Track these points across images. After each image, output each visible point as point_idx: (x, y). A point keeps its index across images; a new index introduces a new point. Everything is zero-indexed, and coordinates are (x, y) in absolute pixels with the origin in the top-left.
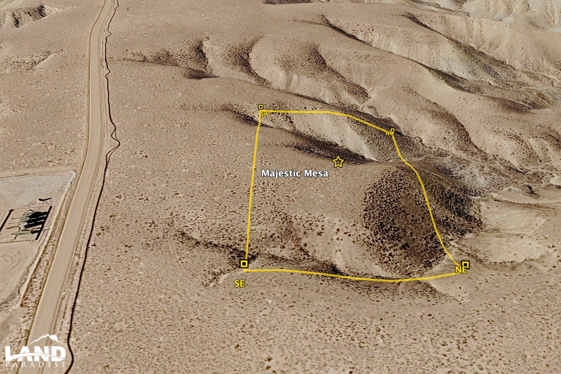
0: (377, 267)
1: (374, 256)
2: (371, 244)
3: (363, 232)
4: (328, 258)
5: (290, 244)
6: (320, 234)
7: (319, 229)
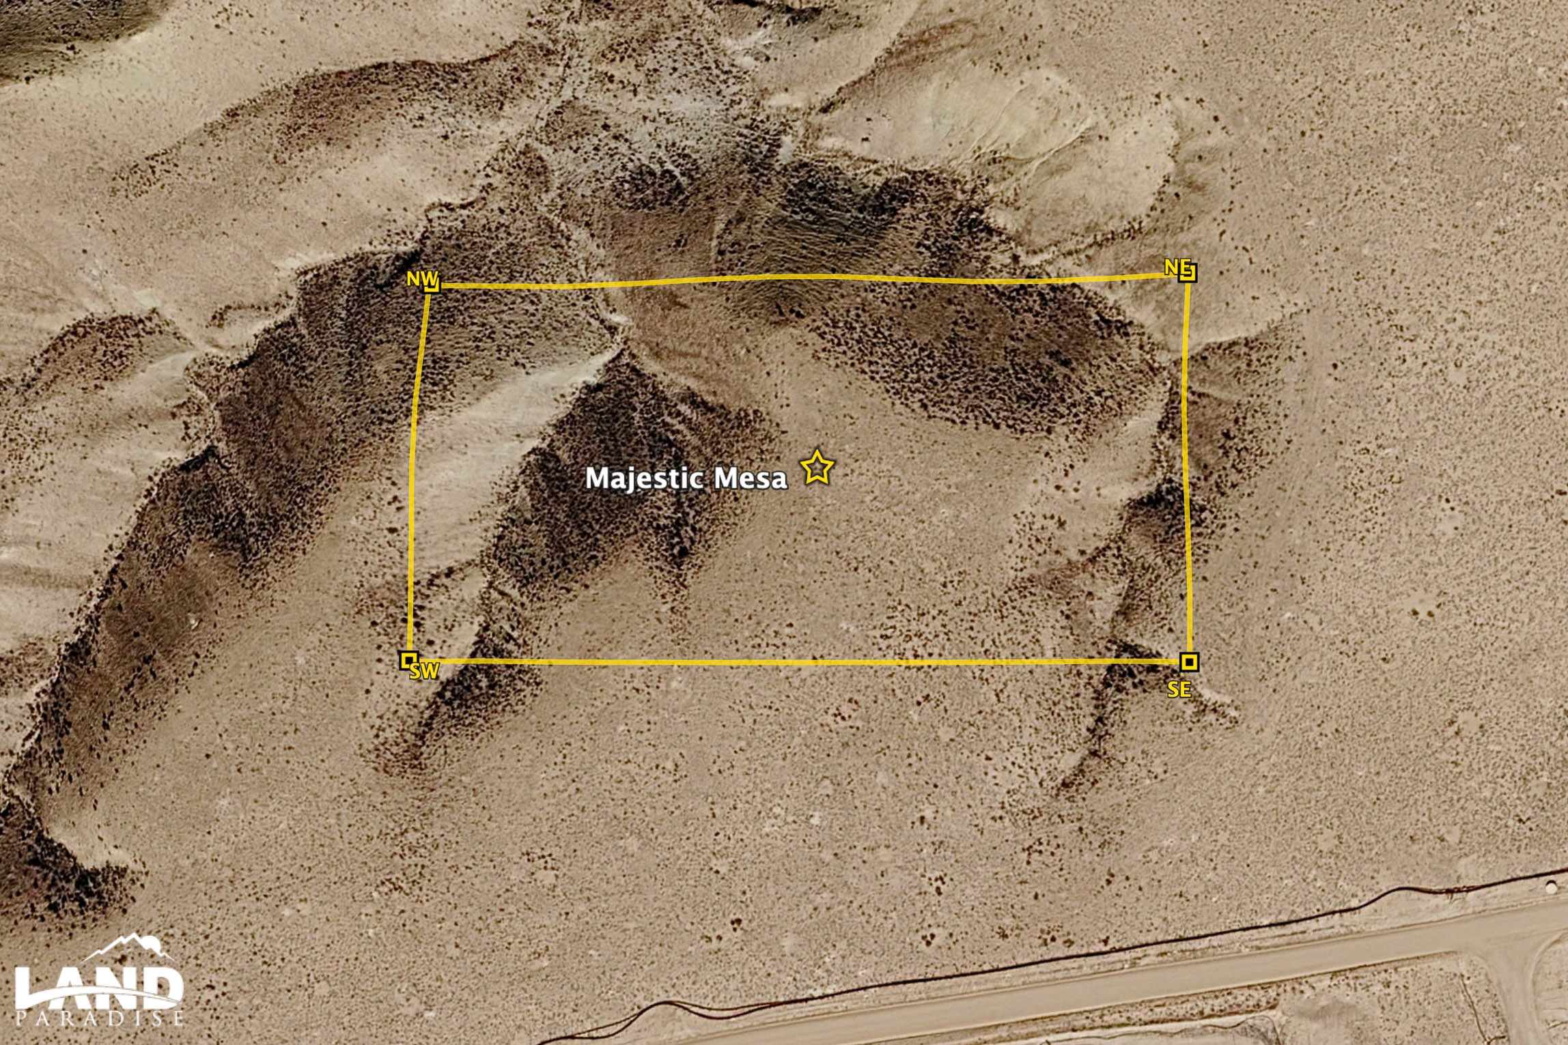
0: (1130, 423)
1: (1110, 426)
2: (1087, 428)
3: (1062, 440)
4: (1113, 513)
5: (1081, 581)
6: (1061, 524)
7: (1052, 525)
